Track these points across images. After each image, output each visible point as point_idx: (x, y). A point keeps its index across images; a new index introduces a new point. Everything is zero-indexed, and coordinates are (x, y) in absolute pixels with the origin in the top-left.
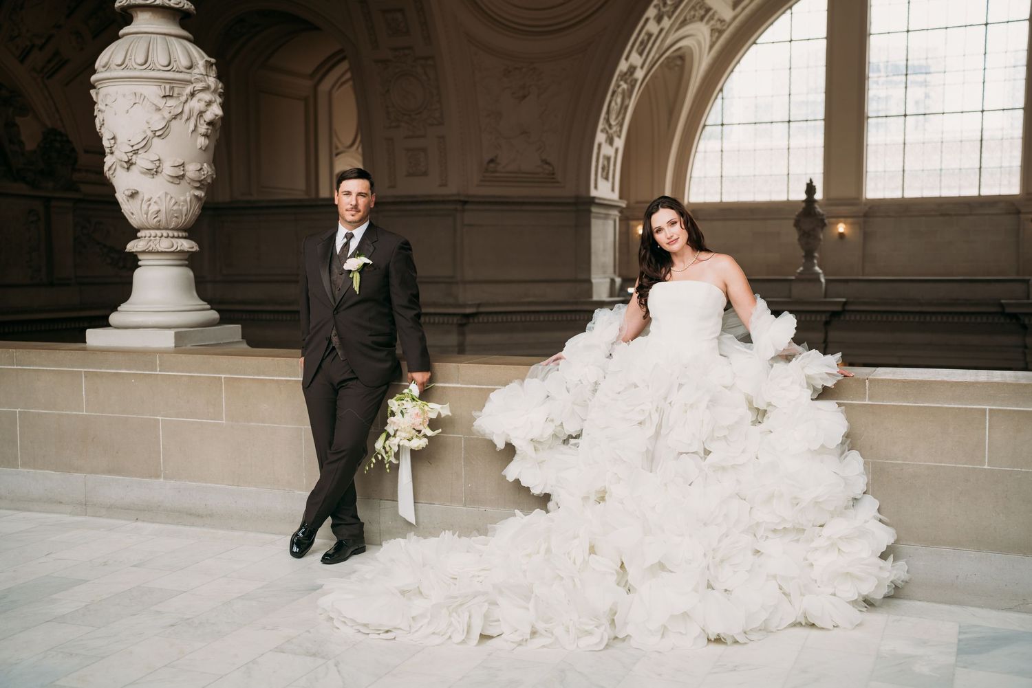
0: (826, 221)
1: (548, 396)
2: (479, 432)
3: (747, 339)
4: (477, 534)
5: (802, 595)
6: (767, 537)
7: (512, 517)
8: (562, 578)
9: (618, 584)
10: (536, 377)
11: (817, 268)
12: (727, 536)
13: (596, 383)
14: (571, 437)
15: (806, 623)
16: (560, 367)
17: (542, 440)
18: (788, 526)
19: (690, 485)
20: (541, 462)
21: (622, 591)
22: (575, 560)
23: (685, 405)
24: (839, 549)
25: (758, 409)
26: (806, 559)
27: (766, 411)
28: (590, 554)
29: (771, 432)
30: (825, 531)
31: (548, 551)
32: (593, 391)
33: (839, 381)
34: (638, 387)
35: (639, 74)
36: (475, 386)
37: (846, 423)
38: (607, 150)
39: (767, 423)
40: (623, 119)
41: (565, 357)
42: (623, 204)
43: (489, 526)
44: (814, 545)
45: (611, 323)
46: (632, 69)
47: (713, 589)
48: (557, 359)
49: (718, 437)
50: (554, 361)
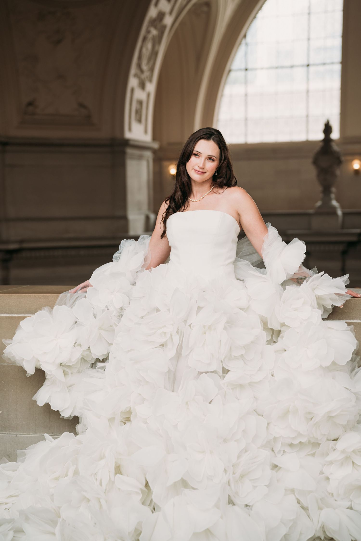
0: (343, 158)
1: (76, 322)
2: (9, 359)
3: (261, 265)
4: (7, 460)
5: (320, 509)
6: (284, 452)
7: (42, 442)
8: (89, 501)
9: (143, 503)
10: (65, 305)
11: (335, 203)
12: (246, 451)
13: (122, 309)
14: (98, 360)
15: (325, 538)
16: (87, 294)
17: (70, 365)
18: (304, 440)
19: (210, 403)
20: (71, 386)
21: (147, 510)
22: (101, 480)
23: (204, 326)
24: (353, 463)
25: (272, 330)
26: (321, 473)
27: (280, 331)
28: (116, 474)
29: (286, 351)
30: (340, 445)
31: (76, 472)
32: (119, 316)
33: (347, 301)
34: (160, 311)
35: (168, 21)
36: (6, 315)
37: (355, 341)
38: (140, 95)
39: (281, 343)
40: (154, 64)
41: (92, 284)
42: (156, 146)
43: (19, 451)
44: (329, 458)
45: (136, 253)
46: (161, 15)
47: (234, 505)
48: (85, 287)
49: (235, 356)
50: (82, 288)
